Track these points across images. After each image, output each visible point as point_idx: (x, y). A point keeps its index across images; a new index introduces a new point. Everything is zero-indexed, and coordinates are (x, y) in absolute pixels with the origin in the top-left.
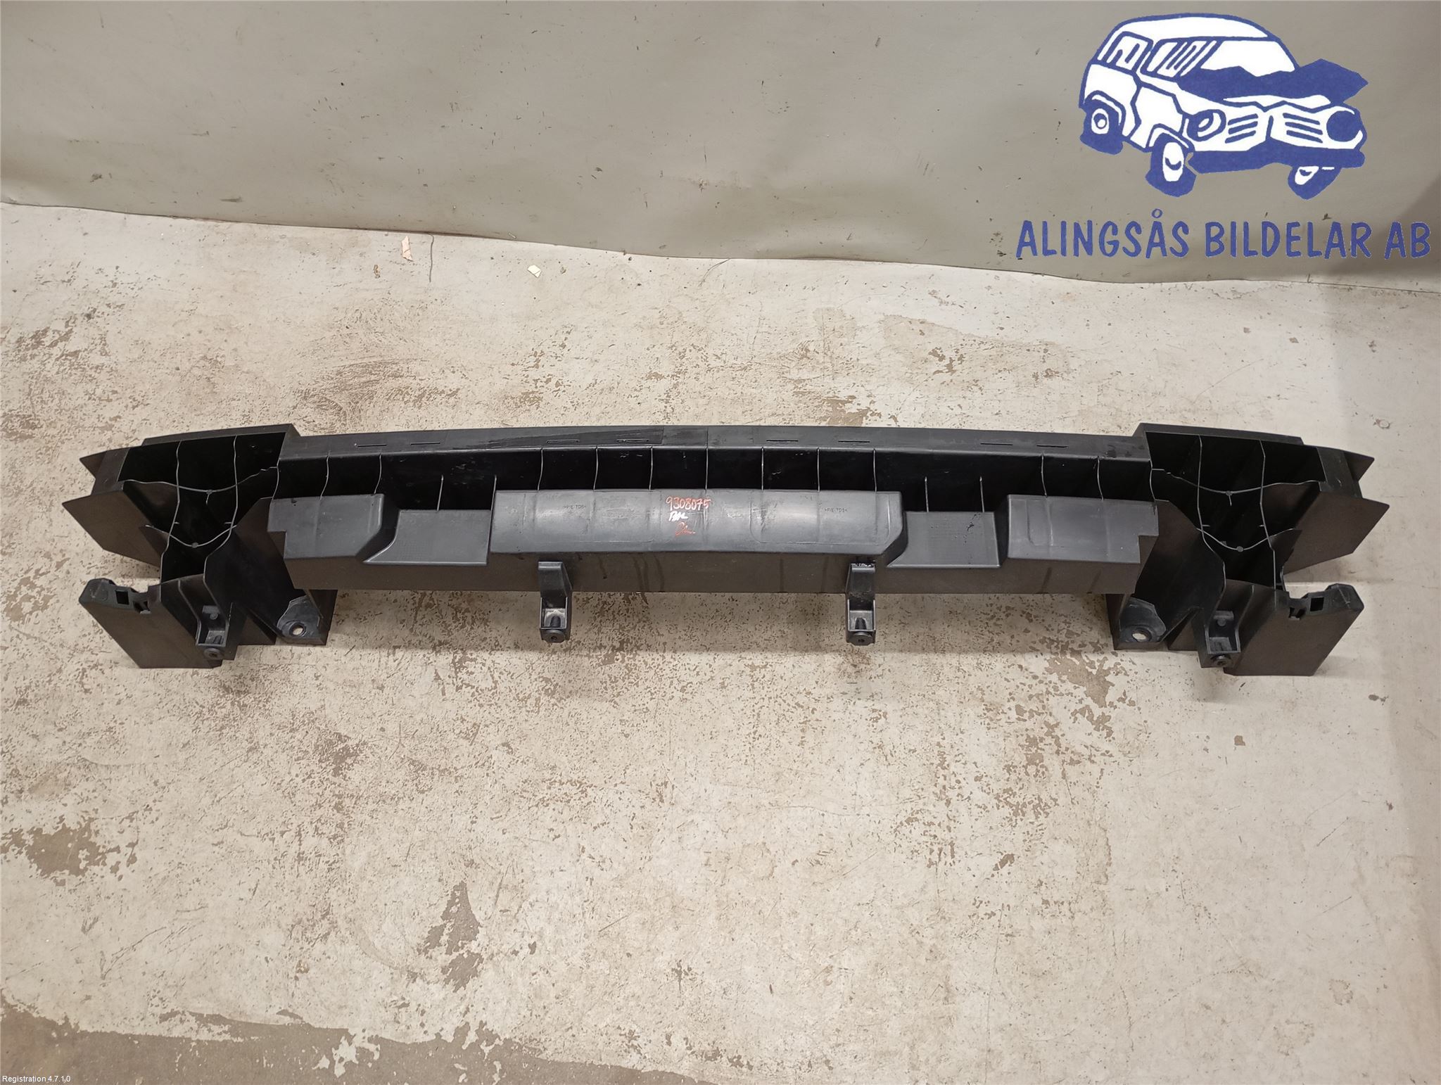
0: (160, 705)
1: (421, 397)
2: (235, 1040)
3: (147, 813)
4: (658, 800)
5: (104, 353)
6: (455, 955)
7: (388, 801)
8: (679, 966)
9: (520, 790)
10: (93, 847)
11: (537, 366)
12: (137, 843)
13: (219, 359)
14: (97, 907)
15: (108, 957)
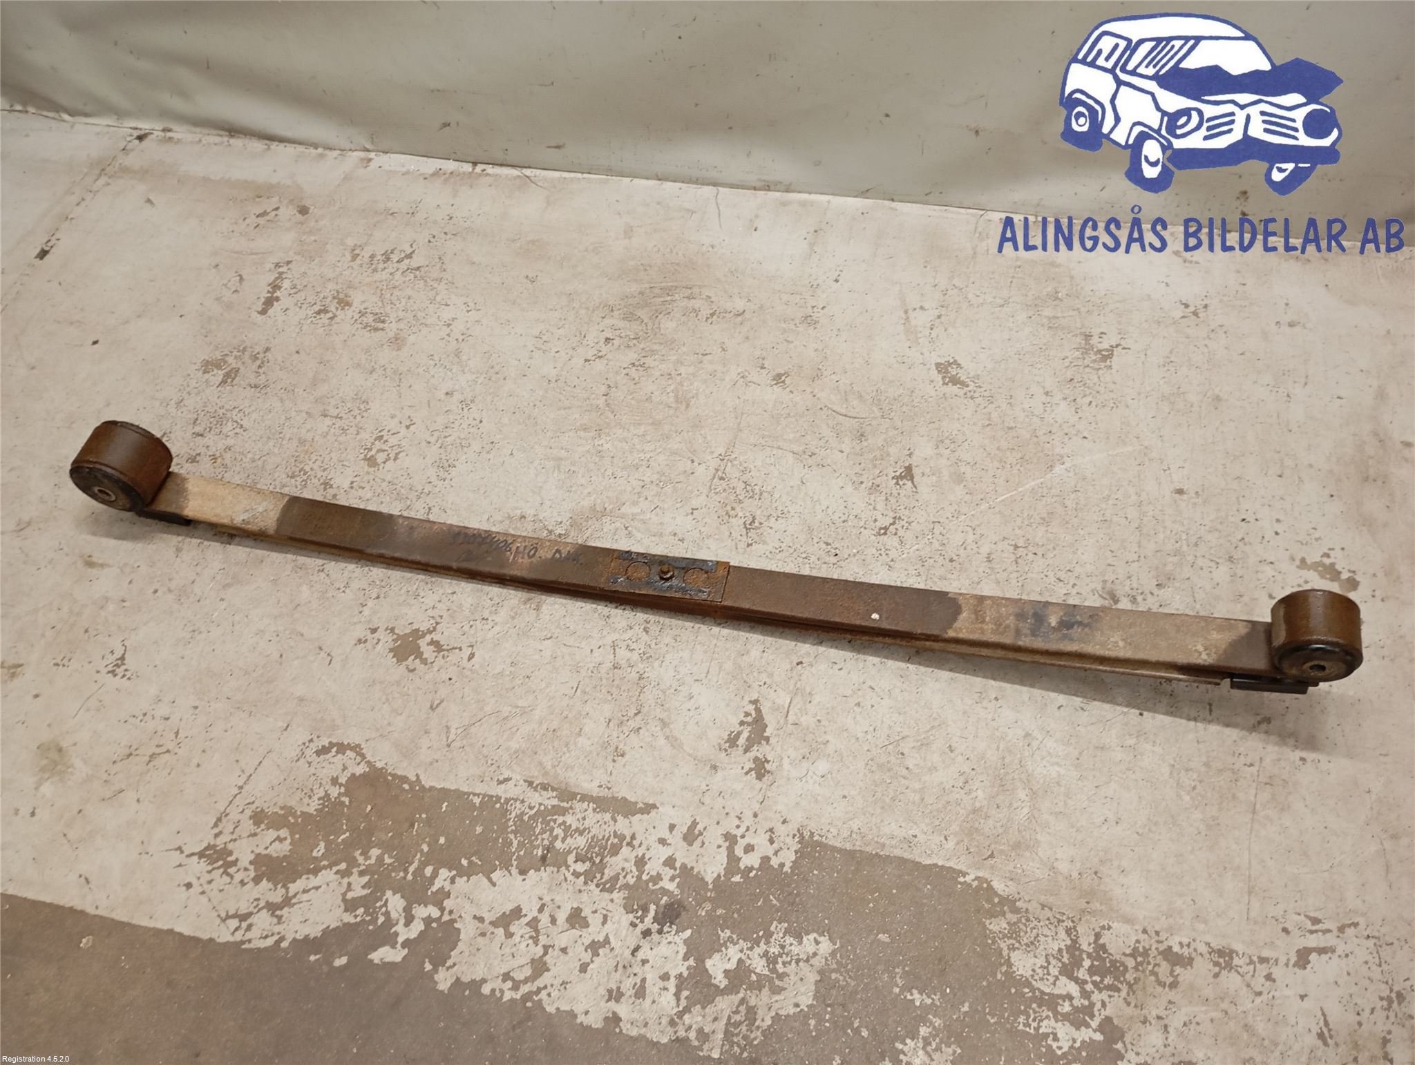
1: (712, 315)
2: (562, 804)
5: (443, 270)
6: (751, 755)
10: (437, 644)
11: (814, 296)
12: (476, 644)
14: (443, 692)
15: (453, 731)
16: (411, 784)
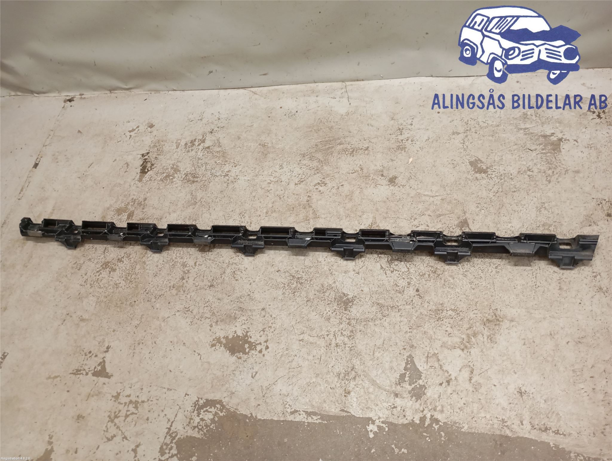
0: (267, 284)
1: (353, 151)
2: (324, 422)
3: (270, 328)
4: (494, 317)
5: (220, 146)
6: (413, 386)
7: (370, 320)
8: (520, 390)
9: (428, 314)
10: (250, 343)
11: (401, 134)
12: (268, 340)
13: (266, 144)
14: (256, 369)
15: (264, 388)
16: (249, 418)
